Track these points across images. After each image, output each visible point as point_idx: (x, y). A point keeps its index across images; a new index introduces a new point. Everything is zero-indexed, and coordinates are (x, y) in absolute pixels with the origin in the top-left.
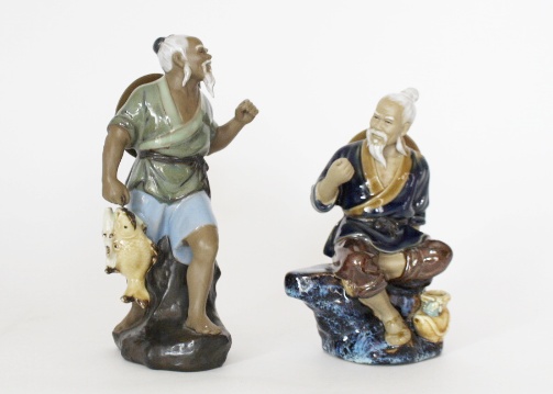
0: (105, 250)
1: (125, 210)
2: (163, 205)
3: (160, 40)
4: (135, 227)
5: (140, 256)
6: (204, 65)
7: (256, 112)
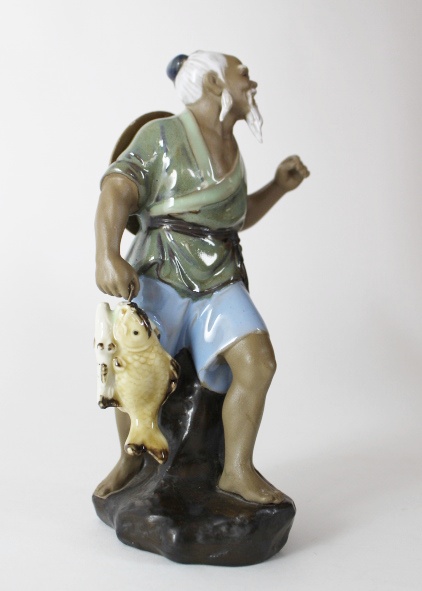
0: (99, 371)
1: (133, 305)
2: (186, 300)
3: (182, 58)
4: (150, 335)
5: (155, 379)
6: (249, 93)
7: (307, 174)
